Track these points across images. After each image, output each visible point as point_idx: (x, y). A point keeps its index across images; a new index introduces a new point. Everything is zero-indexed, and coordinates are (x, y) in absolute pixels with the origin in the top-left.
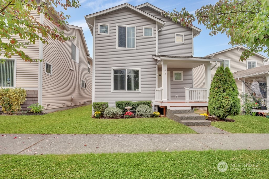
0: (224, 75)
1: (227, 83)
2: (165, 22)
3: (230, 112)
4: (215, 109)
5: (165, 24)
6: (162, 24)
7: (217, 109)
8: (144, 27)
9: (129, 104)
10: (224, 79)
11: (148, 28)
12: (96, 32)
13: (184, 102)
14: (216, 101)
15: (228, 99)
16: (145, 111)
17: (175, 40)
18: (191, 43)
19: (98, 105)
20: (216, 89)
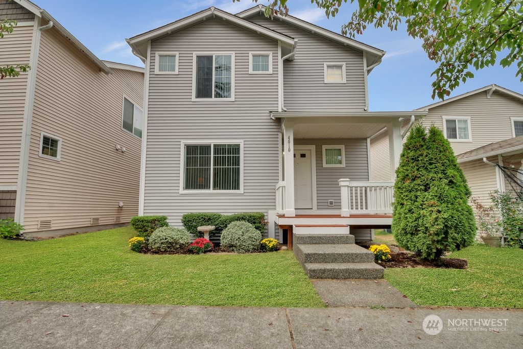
0: (424, 147)
1: (433, 166)
2: (296, 40)
3: (445, 243)
4: (406, 233)
5: (295, 42)
6: (290, 45)
7: (412, 234)
8: (250, 53)
9: (209, 219)
10: (424, 156)
11: (259, 56)
12: (152, 70)
13: (339, 216)
14: (406, 214)
15: (436, 209)
16: (237, 236)
17: (325, 77)
18: (362, 82)
19: (142, 221)
20: (407, 183)
